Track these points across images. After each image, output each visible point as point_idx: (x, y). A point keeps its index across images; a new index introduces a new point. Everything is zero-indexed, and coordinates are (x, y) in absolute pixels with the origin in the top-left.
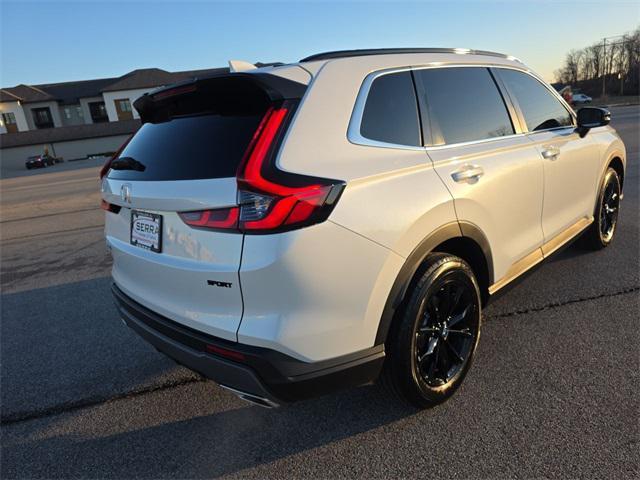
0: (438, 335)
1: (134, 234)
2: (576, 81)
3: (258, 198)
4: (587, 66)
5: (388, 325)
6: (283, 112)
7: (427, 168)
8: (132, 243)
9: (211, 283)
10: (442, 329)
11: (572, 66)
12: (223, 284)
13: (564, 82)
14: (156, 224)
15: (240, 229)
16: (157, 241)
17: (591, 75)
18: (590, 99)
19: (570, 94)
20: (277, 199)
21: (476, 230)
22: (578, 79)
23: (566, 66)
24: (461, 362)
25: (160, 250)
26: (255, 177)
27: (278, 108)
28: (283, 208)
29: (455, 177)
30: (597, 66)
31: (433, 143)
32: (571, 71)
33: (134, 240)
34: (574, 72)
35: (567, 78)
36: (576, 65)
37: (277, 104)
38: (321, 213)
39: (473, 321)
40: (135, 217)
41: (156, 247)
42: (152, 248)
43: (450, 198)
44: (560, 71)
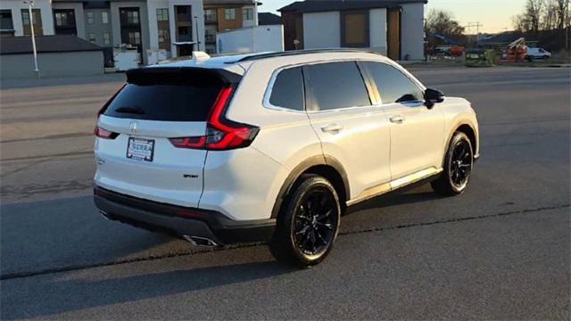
0: (310, 223)
1: (130, 151)
2: (537, 31)
3: (215, 132)
4: (550, 13)
5: (278, 207)
6: (230, 89)
7: (306, 123)
8: (128, 157)
9: (186, 176)
10: (312, 220)
11: (532, 13)
12: (193, 176)
13: (524, 30)
14: (150, 145)
15: (206, 147)
16: (150, 155)
17: (554, 24)
18: (548, 54)
19: (524, 47)
20: (226, 133)
21: (337, 163)
22: (540, 29)
23: (526, 12)
24: (324, 244)
25: (151, 160)
26: (215, 122)
27: (228, 87)
28: (229, 138)
29: (323, 129)
30: (561, 16)
31: (312, 109)
32: (531, 18)
33: (129, 155)
34: (535, 20)
35: (526, 26)
36: (537, 11)
37: (227, 85)
38: (247, 143)
39: (333, 220)
40: (131, 141)
41: (148, 158)
42: (146, 159)
43: (319, 141)
44: (519, 17)
